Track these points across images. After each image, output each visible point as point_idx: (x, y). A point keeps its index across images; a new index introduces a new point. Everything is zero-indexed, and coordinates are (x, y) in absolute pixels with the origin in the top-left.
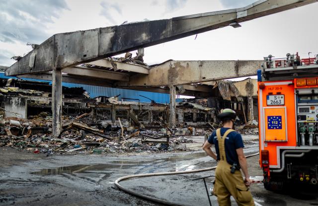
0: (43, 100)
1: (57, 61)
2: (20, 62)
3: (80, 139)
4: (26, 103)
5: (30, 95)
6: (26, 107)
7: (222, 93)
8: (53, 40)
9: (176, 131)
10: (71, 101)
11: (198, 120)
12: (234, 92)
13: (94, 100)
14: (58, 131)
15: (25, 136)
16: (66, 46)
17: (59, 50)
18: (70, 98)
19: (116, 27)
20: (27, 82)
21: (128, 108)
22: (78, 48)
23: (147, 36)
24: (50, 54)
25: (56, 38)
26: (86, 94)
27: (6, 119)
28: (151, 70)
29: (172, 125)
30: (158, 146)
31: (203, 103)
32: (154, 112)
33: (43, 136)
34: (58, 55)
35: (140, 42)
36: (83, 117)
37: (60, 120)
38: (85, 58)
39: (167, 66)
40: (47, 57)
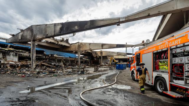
0: (26, 54)
1: (33, 37)
2: (14, 37)
3: (44, 70)
4: (18, 55)
5: (20, 52)
6: (18, 57)
7: (93, 55)
8: (31, 28)
9: (80, 67)
10: (39, 55)
11: (85, 63)
12: (97, 55)
13: (48, 55)
14: (34, 67)
15: (17, 69)
16: (38, 31)
17: (34, 32)
18: (38, 54)
19: (63, 23)
20: (18, 46)
21: (62, 58)
22: (44, 32)
23: (78, 27)
24: (29, 34)
25: (33, 27)
26: (45, 53)
27: (7, 62)
28: (71, 45)
29: (79, 64)
30: (80, 72)
31: (86, 58)
32: (71, 60)
33: (27, 69)
34: (34, 35)
35: (74, 30)
36: (44, 61)
37: (35, 62)
38: (47, 36)
39: (77, 44)
40: (28, 35)
